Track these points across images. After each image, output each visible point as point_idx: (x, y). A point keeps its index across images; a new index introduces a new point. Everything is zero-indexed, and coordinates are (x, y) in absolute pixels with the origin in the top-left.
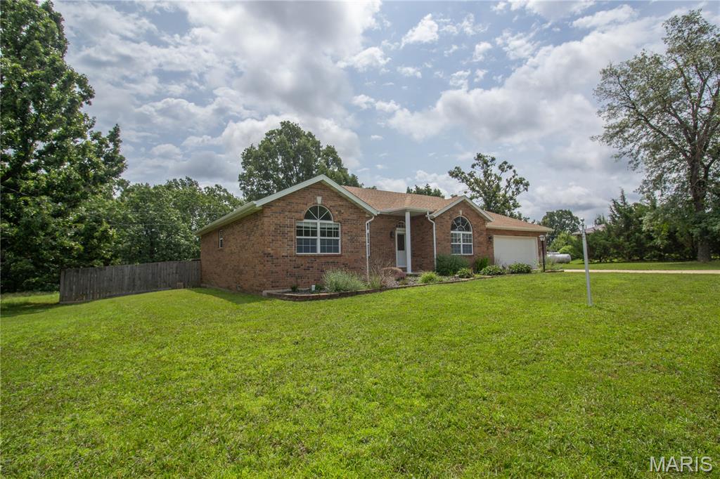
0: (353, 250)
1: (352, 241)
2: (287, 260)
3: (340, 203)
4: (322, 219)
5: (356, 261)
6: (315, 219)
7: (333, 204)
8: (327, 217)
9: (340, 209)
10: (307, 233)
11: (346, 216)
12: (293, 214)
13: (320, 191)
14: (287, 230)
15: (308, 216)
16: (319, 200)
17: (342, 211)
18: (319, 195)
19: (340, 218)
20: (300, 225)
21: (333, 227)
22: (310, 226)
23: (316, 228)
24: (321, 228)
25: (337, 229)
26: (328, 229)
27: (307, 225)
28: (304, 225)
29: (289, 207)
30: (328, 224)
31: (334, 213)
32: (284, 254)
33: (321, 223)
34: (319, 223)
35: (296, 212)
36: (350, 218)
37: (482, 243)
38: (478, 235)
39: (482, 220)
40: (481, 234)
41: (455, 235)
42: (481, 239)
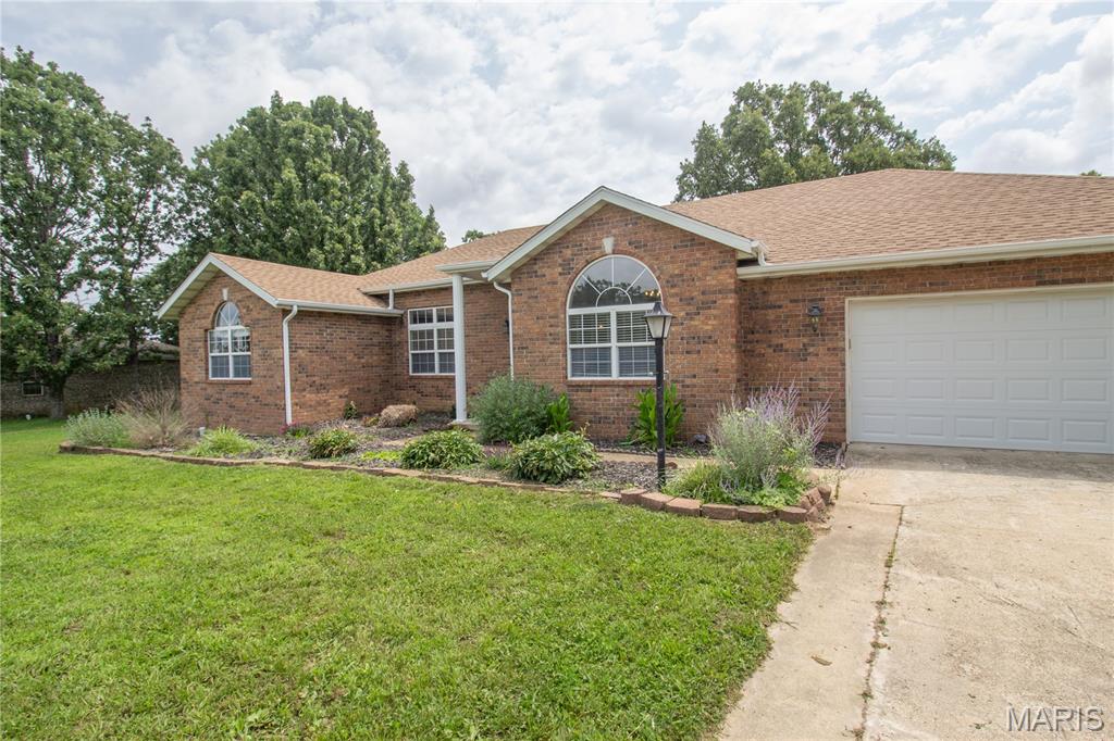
0: (265, 372)
1: (264, 356)
2: (198, 388)
3: (248, 294)
4: (233, 324)
5: (269, 393)
6: (226, 325)
7: (241, 297)
9: (247, 303)
10: (220, 348)
11: (256, 314)
13: (226, 280)
15: (220, 322)
16: (225, 294)
17: (251, 307)
18: (225, 287)
19: (248, 319)
20: (213, 336)
21: (245, 335)
22: (222, 335)
23: (228, 339)
24: (232, 339)
25: (250, 338)
26: (241, 338)
28: (216, 336)
30: (240, 331)
31: (242, 311)
32: (196, 380)
33: (232, 331)
34: (229, 331)
36: (261, 317)
37: (707, 339)
38: (692, 309)
39: (714, 252)
40: (707, 305)
41: (589, 319)
42: (704, 324)
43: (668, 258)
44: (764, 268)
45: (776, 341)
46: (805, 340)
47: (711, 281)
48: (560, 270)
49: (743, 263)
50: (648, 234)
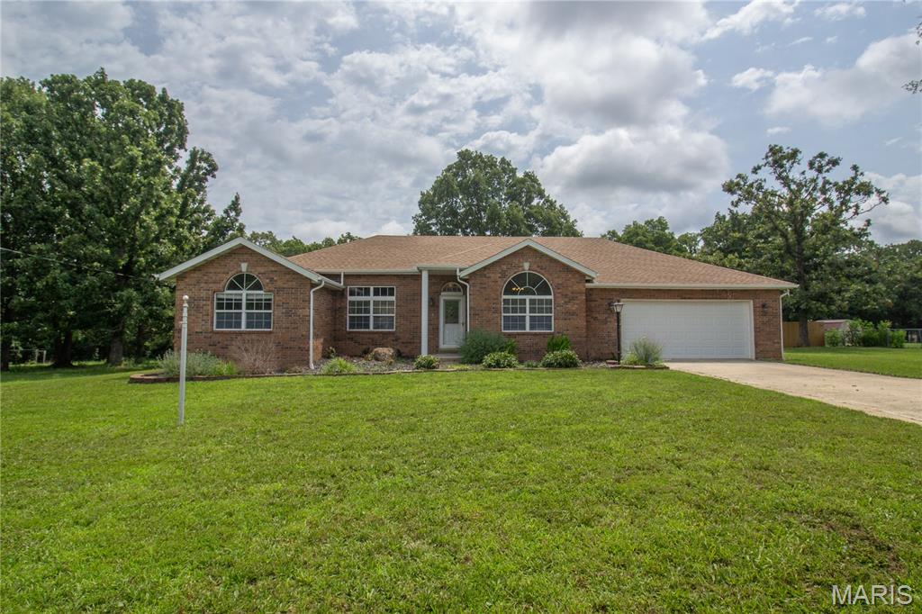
0: (288, 325)
1: (288, 314)
2: (201, 336)
3: (273, 269)
4: (250, 289)
5: (293, 339)
6: (240, 289)
7: (262, 271)
8: (258, 286)
9: (271, 276)
10: (229, 306)
11: (280, 284)
12: (211, 285)
13: (245, 257)
14: (202, 303)
15: (232, 286)
16: (244, 267)
17: (275, 278)
18: (244, 262)
19: (271, 287)
20: (221, 296)
21: (263, 297)
22: (234, 297)
23: (241, 300)
24: (247, 300)
25: (270, 300)
26: (257, 300)
27: (230, 297)
28: (225, 297)
29: (205, 278)
30: (257, 295)
31: (264, 281)
32: (198, 330)
33: (247, 295)
34: (244, 294)
35: (214, 283)
36: (285, 286)
37: (573, 314)
38: (567, 300)
39: (577, 276)
40: (573, 299)
41: (514, 301)
42: (573, 307)
43: (556, 276)
44: (596, 284)
45: (595, 316)
46: (607, 316)
47: (575, 288)
48: (499, 275)
49: (588, 281)
50: (547, 263)
